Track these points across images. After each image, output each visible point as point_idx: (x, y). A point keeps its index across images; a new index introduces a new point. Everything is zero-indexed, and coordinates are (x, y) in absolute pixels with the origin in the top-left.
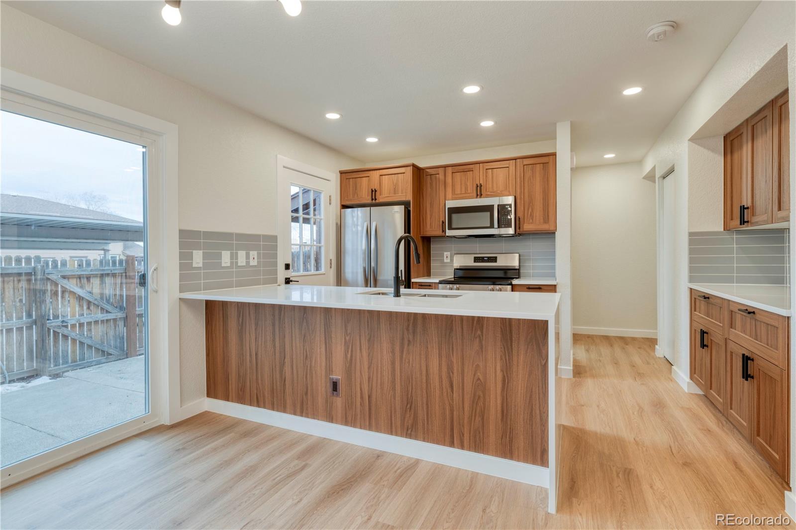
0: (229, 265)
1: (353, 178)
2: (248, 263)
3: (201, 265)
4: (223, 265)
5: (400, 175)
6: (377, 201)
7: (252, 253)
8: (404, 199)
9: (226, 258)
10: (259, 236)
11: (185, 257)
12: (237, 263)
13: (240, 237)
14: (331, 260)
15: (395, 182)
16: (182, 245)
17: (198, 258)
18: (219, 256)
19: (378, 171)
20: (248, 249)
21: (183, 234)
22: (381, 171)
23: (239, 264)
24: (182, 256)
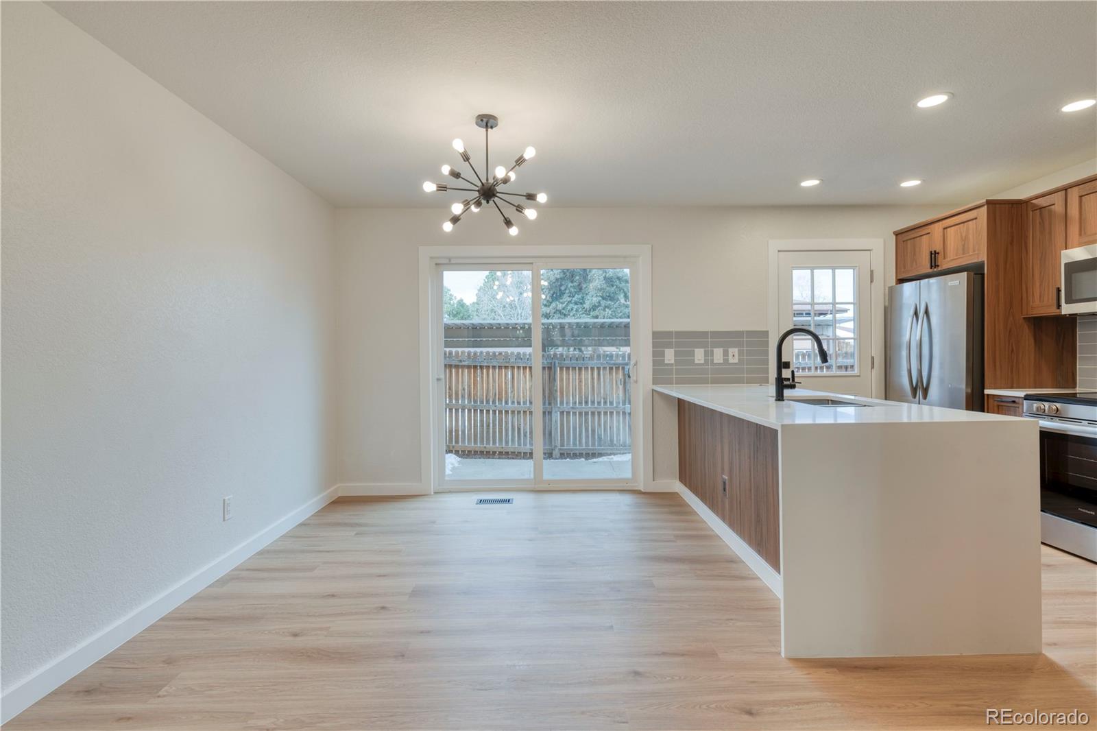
0: (702, 362)
1: (911, 239)
2: (726, 360)
3: (673, 362)
4: (696, 362)
5: (970, 222)
6: (939, 269)
7: (731, 350)
8: (976, 261)
9: (699, 355)
10: (742, 332)
11: (658, 355)
12: (712, 360)
13: (715, 334)
14: (873, 358)
15: (964, 235)
16: (655, 345)
17: (670, 356)
18: (692, 354)
19: (941, 223)
20: (726, 347)
21: (656, 335)
22: (944, 222)
23: (715, 362)
24: (655, 354)
